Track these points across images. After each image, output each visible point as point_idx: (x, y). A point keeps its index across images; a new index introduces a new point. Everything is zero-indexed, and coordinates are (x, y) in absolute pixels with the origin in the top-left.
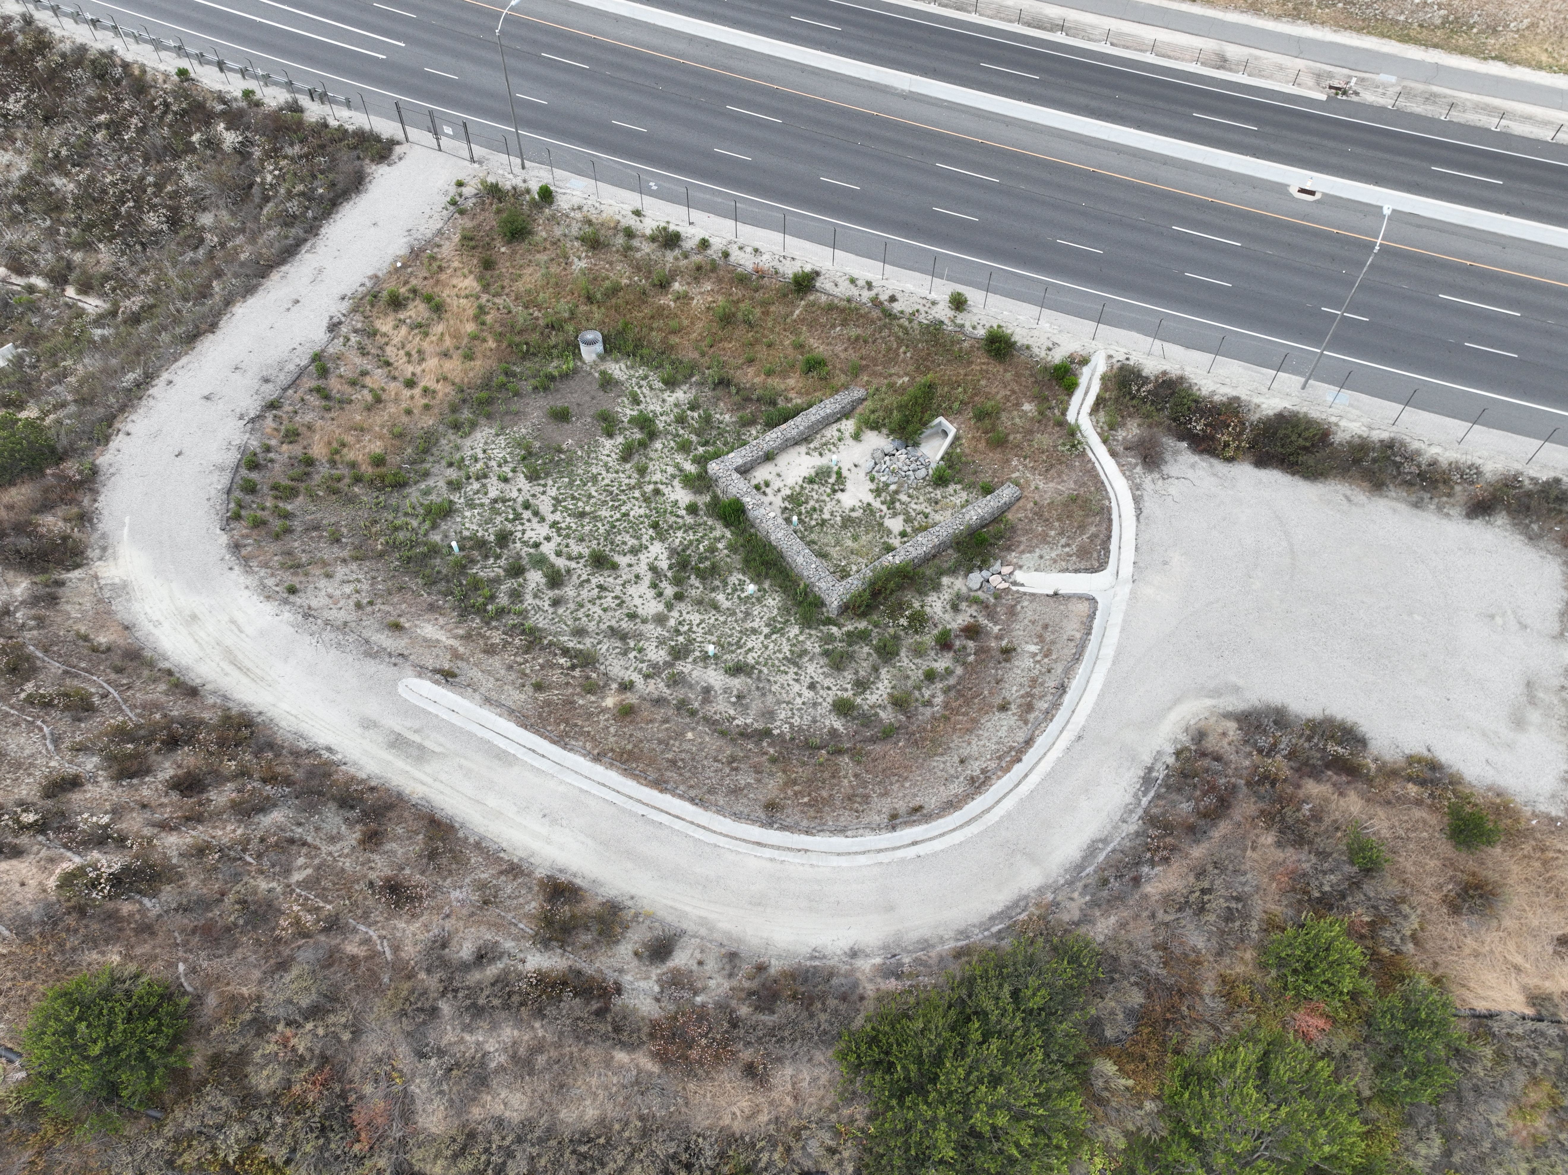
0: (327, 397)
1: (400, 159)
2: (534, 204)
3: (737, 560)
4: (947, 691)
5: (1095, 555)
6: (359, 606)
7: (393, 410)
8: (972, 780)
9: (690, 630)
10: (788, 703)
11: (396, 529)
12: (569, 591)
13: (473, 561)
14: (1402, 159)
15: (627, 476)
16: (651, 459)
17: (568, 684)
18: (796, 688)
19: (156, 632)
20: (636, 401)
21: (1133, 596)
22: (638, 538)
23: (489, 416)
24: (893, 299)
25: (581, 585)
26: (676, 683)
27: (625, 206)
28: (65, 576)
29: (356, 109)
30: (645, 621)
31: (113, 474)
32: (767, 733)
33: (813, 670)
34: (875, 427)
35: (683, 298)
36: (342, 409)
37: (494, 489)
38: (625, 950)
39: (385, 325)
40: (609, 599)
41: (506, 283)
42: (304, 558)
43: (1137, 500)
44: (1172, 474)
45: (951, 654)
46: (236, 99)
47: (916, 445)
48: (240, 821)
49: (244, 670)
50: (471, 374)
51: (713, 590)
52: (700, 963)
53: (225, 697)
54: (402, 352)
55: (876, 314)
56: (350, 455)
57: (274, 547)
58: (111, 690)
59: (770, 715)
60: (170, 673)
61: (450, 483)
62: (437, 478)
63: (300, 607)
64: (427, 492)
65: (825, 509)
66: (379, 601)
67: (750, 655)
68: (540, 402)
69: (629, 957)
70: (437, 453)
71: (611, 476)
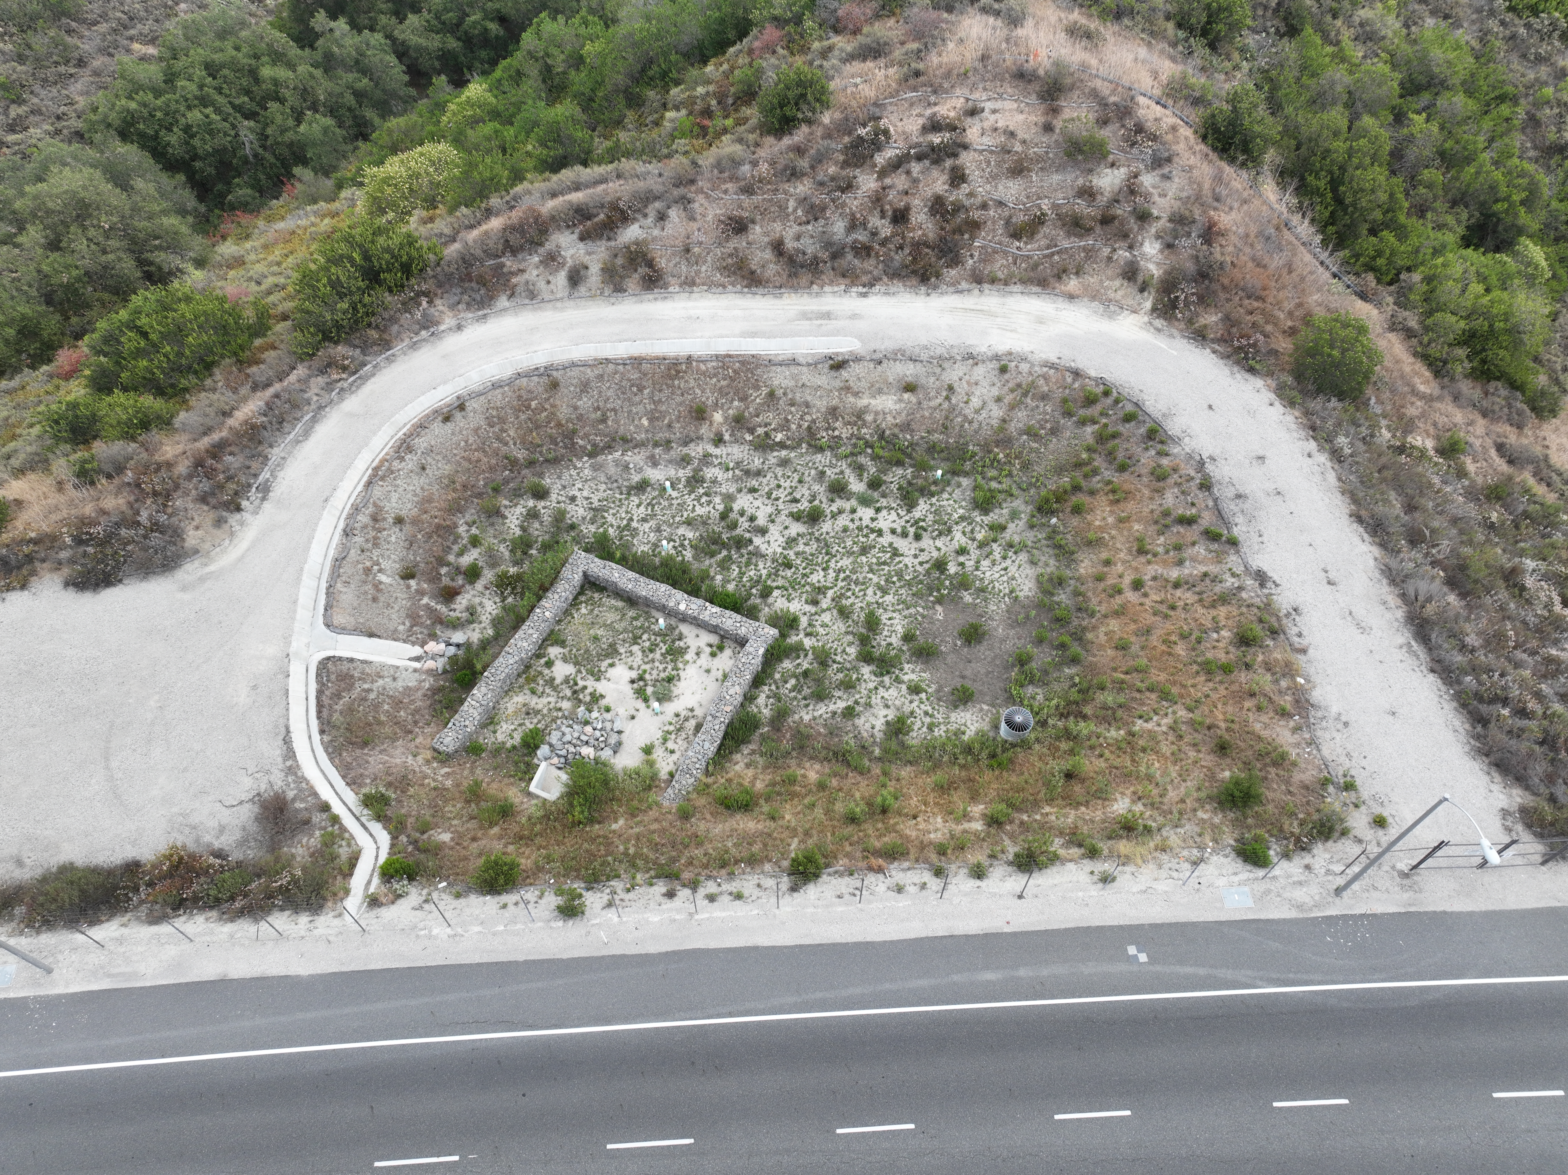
4: (458, 537)
5: (333, 677)
7: (1122, 555)
8: (410, 449)
9: (698, 500)
10: (586, 481)
13: (916, 476)
18: (585, 493)
22: (797, 554)
23: (1040, 606)
24: (670, 894)
25: (813, 497)
26: (683, 460)
30: (739, 491)
31: (1232, 374)
32: (592, 455)
33: (577, 512)
37: (960, 539)
38: (595, 269)
40: (782, 496)
52: (548, 282)
53: (961, 292)
56: (1104, 498)
58: (1020, 253)
59: (597, 468)
62: (1019, 529)
63: (984, 362)
64: (1014, 515)
65: (640, 654)
66: (946, 405)
67: (637, 501)
68: (1008, 646)
69: (590, 265)
70: (1045, 549)
71: (870, 599)
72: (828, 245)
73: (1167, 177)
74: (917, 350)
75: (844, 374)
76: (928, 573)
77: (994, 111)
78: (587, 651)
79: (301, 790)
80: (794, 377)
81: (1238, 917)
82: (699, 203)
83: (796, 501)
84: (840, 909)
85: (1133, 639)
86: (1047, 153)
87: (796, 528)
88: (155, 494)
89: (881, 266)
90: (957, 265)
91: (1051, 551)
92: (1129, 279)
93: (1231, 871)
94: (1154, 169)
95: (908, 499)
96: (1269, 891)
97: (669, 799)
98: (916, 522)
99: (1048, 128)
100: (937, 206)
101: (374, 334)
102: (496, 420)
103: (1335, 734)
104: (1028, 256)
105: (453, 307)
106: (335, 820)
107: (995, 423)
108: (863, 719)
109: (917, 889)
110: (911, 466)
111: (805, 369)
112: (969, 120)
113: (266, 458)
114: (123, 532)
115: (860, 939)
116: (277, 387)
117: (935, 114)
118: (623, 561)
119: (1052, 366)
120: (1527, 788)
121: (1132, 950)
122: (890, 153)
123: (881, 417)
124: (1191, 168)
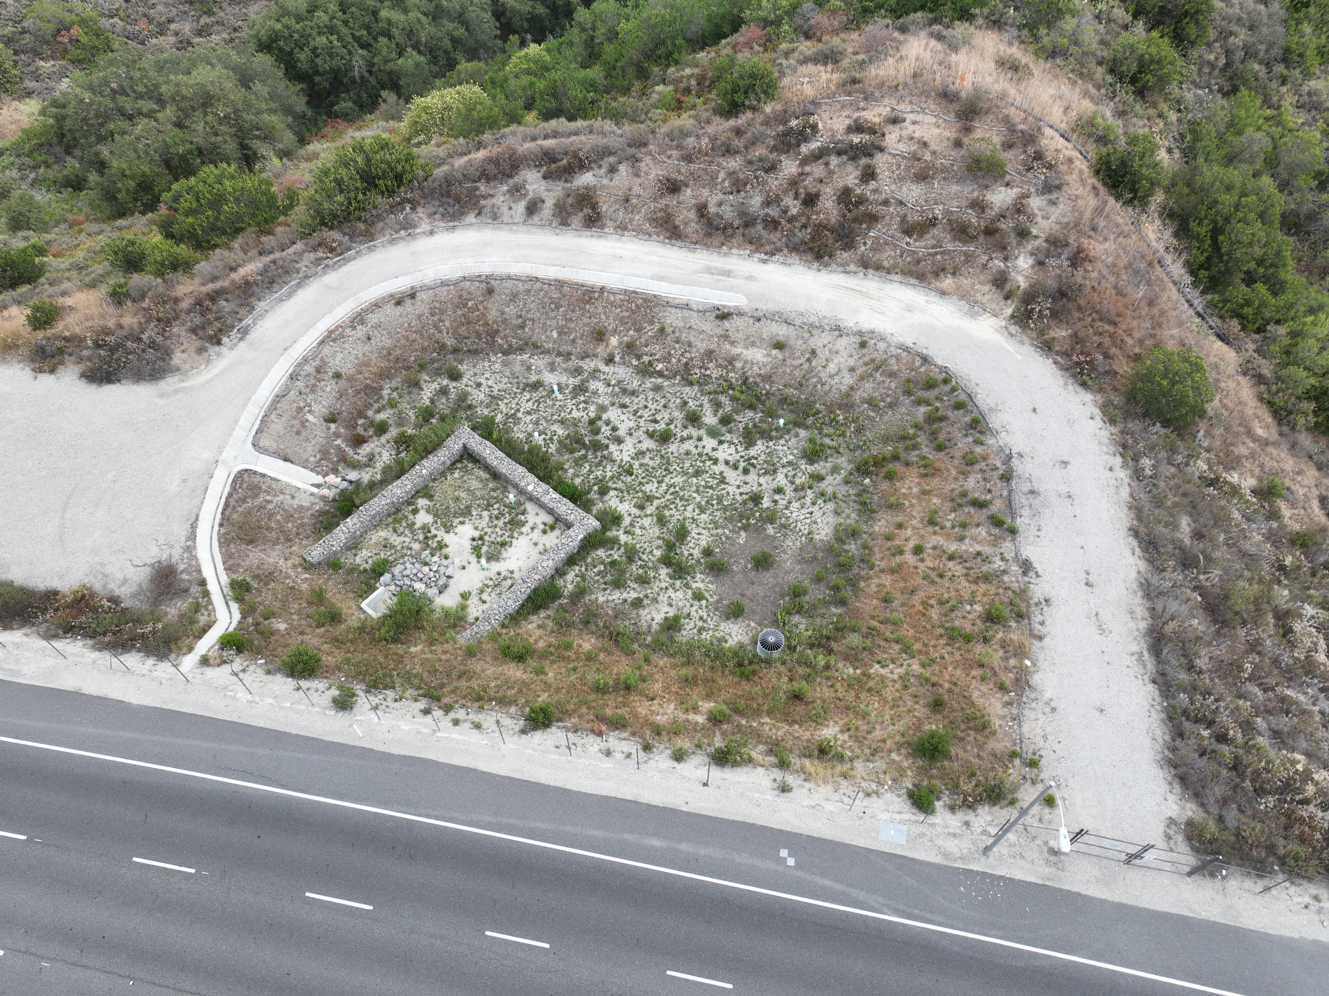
2: (932, 793)
4: (380, 398)
5: (245, 485)
6: (814, 352)
7: (914, 522)
8: (362, 322)
9: (577, 406)
13: (763, 421)
15: (674, 516)
16: (659, 538)
17: (647, 345)
18: (490, 383)
20: (698, 596)
21: (220, 449)
22: (641, 465)
23: (829, 550)
25: (671, 421)
26: (576, 370)
30: (613, 404)
31: (1066, 384)
32: (506, 353)
33: (478, 396)
37: (781, 480)
38: (549, 204)
40: (646, 415)
50: (874, 587)
51: (567, 436)
52: (510, 208)
53: (848, 273)
58: (908, 248)
59: (506, 364)
60: (889, 272)
61: (822, 479)
62: (836, 482)
63: (848, 335)
64: (835, 470)
65: (487, 518)
66: (806, 366)
67: (528, 397)
68: (791, 578)
69: (546, 199)
70: (852, 504)
71: (688, 514)
72: (743, 214)
73: (1053, 203)
74: (793, 315)
75: (726, 324)
76: (744, 503)
77: (914, 123)
78: (448, 507)
79: (190, 566)
80: (684, 319)
81: (887, 850)
82: (646, 163)
83: (656, 421)
84: (553, 757)
85: (898, 595)
86: (952, 165)
87: (649, 444)
88: (159, 320)
89: (784, 240)
90: (850, 249)
91: (857, 507)
92: (997, 286)
93: (897, 809)
94: (1043, 193)
95: (749, 438)
96: (924, 835)
97: (464, 638)
98: (749, 459)
99: (958, 144)
100: (845, 195)
101: (361, 226)
102: (437, 311)
103: (1040, 716)
104: (914, 252)
105: (431, 215)
106: (206, 594)
107: (844, 389)
108: (647, 611)
109: (622, 756)
110: (762, 412)
111: (695, 314)
112: (891, 127)
113: (253, 308)
114: (129, 344)
115: (560, 784)
116: (277, 255)
117: (859, 118)
118: (497, 443)
119: (906, 349)
120: (1202, 805)
121: (784, 853)
122: (815, 145)
123: (748, 366)
124: (1077, 197)
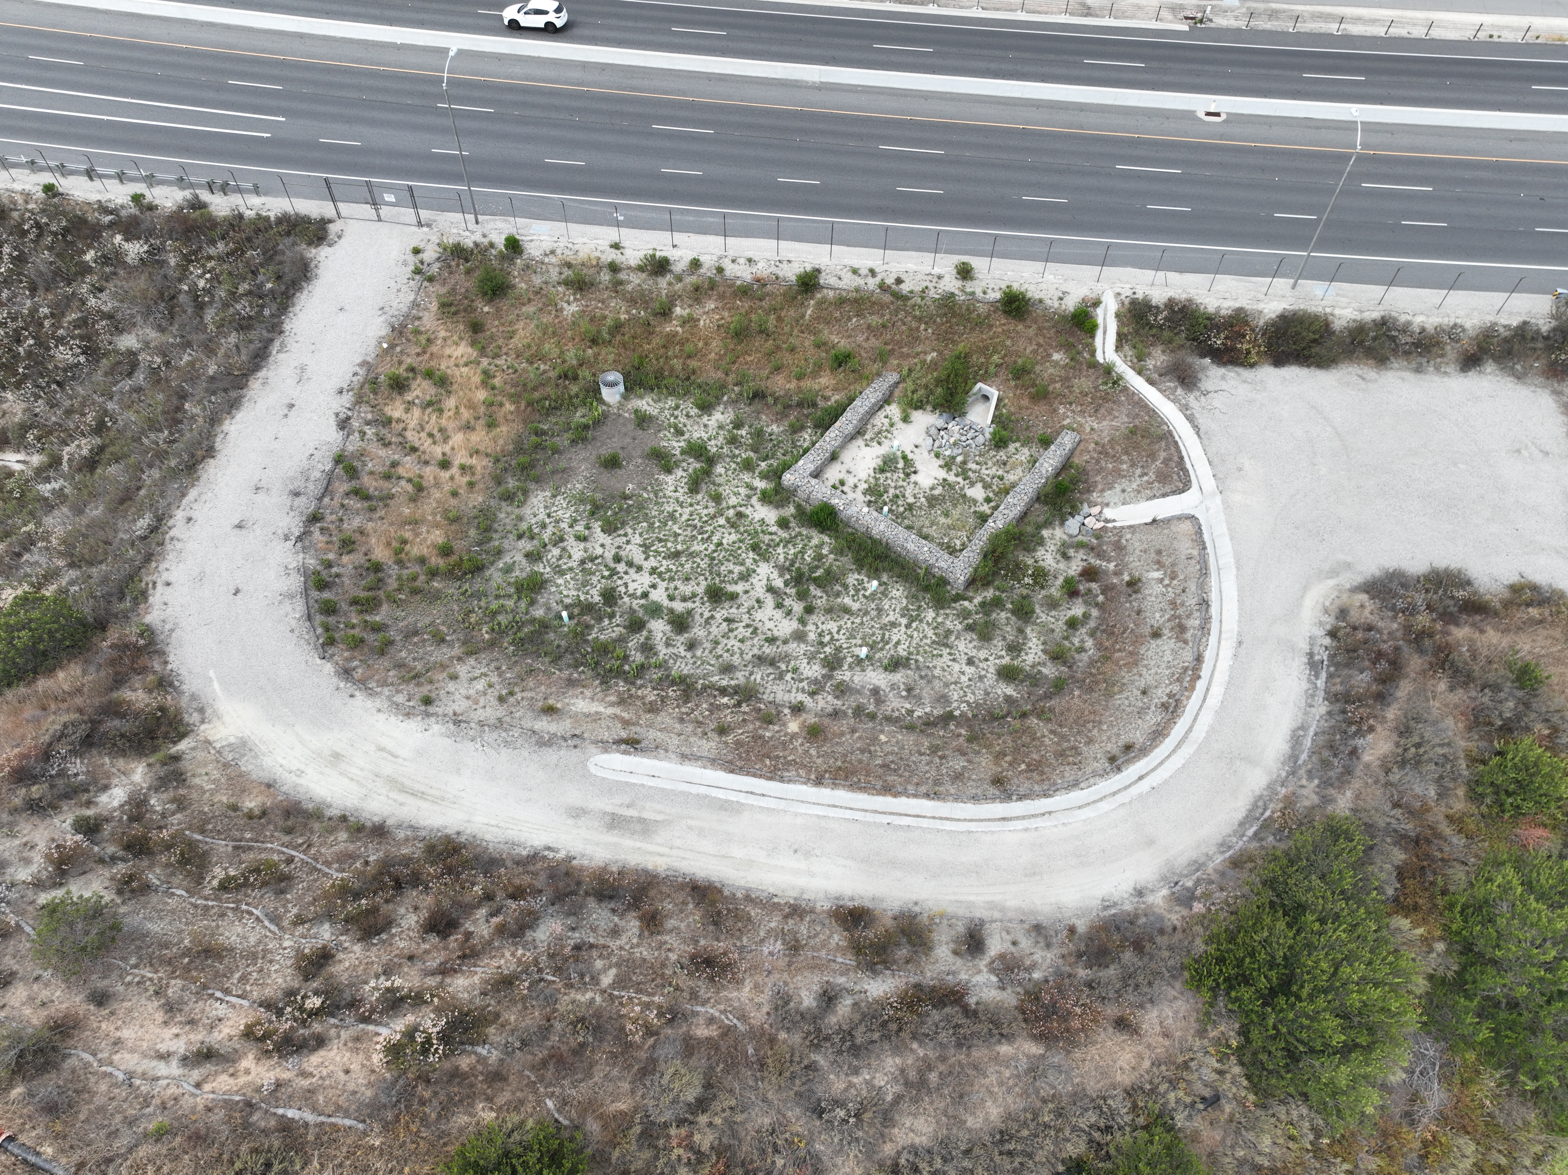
0: (367, 498)
1: (339, 237)
2: (502, 257)
3: (847, 561)
4: (1092, 634)
5: (1175, 477)
6: (501, 699)
7: (438, 495)
8: (1165, 706)
9: (832, 639)
10: (956, 683)
11: (494, 614)
12: (698, 632)
13: (588, 627)
14: (1275, 72)
15: (704, 507)
16: (719, 485)
17: (744, 720)
18: (956, 667)
19: (303, 781)
20: (679, 432)
21: (1227, 506)
22: (742, 564)
23: (538, 480)
24: (899, 281)
25: (707, 623)
26: (842, 693)
27: (600, 242)
28: (174, 750)
29: (266, 194)
30: (785, 642)
32: (948, 717)
33: (965, 645)
34: (919, 406)
35: (689, 321)
36: (386, 506)
37: (577, 550)
38: (942, 953)
39: (395, 410)
40: (741, 629)
41: (500, 342)
42: (419, 666)
43: (1190, 419)
44: (1210, 388)
45: (1080, 600)
46: (122, 207)
47: (963, 414)
48: (515, 944)
49: (421, 795)
50: (501, 442)
51: (838, 595)
52: (1014, 943)
53: (414, 827)
54: (423, 435)
55: (887, 298)
56: (415, 551)
57: (385, 662)
58: (293, 853)
59: (943, 699)
60: (344, 818)
61: (528, 555)
62: (512, 554)
63: (445, 715)
64: (508, 570)
65: (907, 496)
66: (516, 689)
67: (900, 648)
68: (583, 454)
69: (951, 958)
70: (500, 529)
71: (687, 510)
76: (623, 526)
83: (728, 620)
93: (533, 244)
104: (287, 845)
106: (1140, 373)
110: (587, 642)
